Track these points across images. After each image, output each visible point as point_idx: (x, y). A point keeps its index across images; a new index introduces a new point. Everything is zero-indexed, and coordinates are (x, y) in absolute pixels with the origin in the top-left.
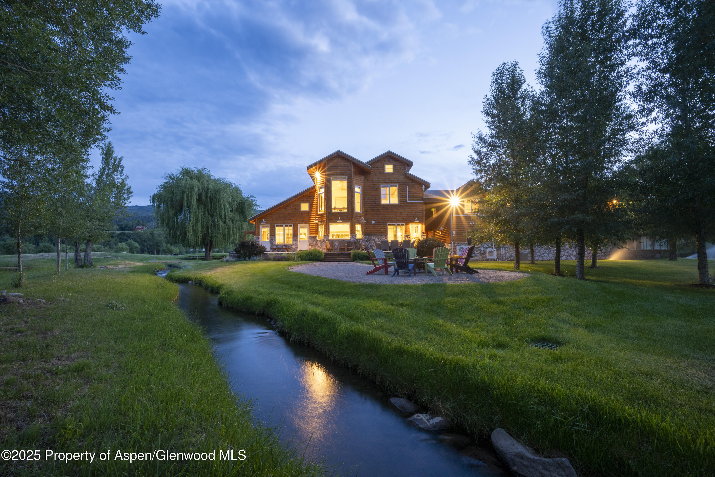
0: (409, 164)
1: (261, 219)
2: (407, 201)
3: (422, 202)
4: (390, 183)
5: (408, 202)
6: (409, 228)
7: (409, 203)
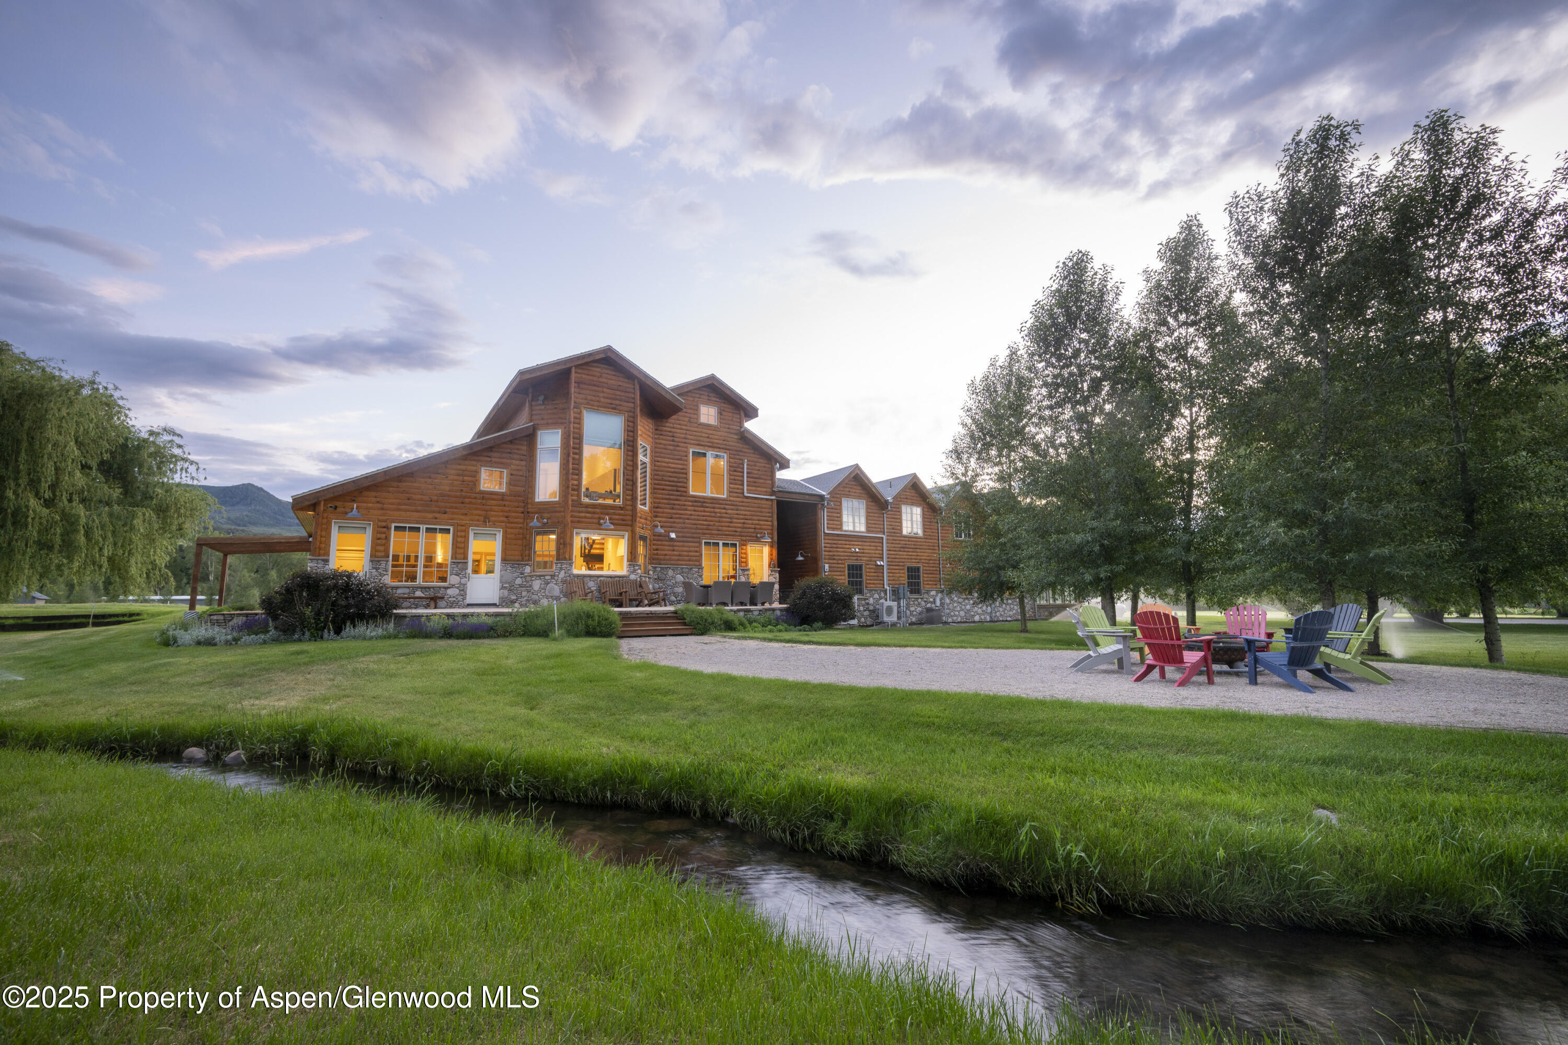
0: (750, 412)
1: (338, 504)
2: (743, 493)
3: (773, 497)
4: (709, 447)
5: (746, 494)
6: (745, 554)
7: (747, 497)
